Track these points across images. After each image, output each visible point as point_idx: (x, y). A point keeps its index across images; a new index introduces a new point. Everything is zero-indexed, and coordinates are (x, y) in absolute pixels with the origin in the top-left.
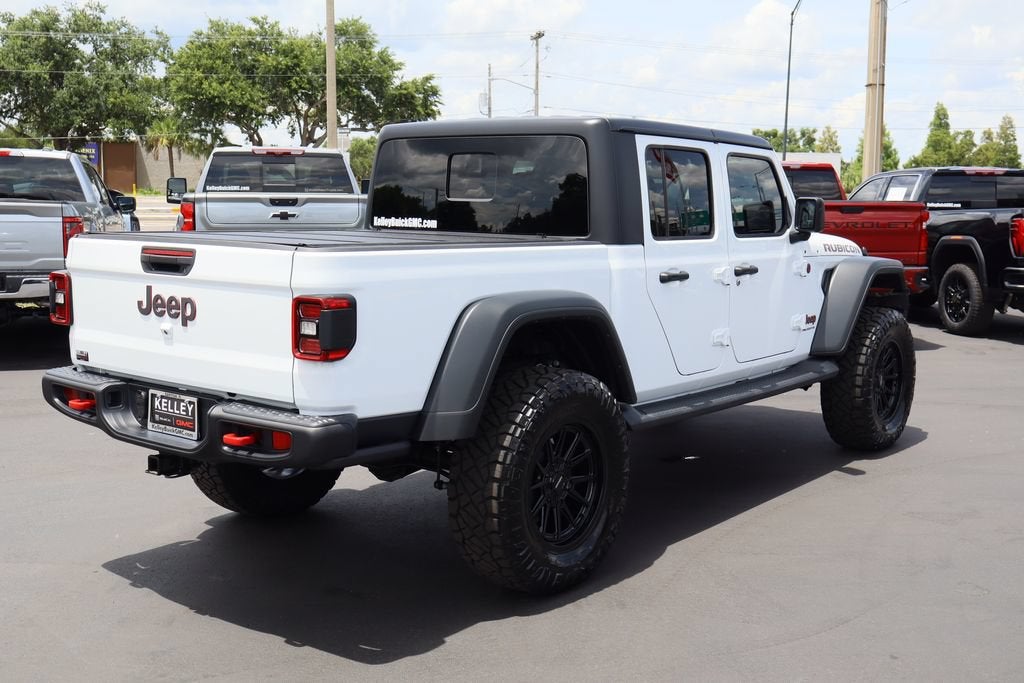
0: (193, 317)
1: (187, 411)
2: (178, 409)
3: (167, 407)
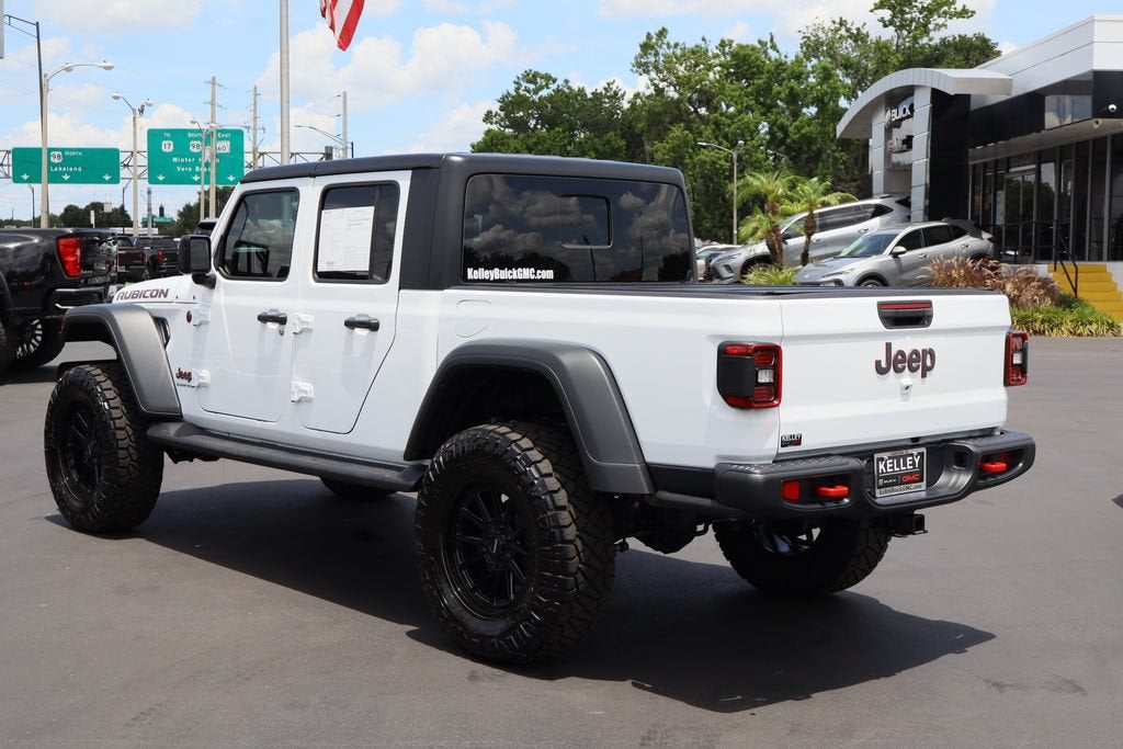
0: (932, 366)
1: (914, 464)
2: (905, 465)
3: (893, 468)
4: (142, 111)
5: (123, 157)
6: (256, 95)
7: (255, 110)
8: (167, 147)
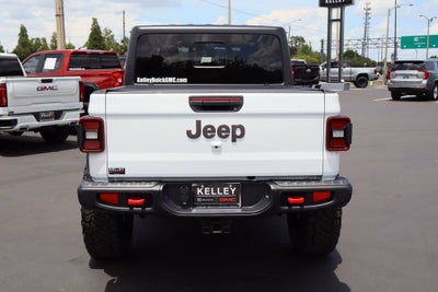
0: (242, 135)
1: (230, 192)
2: (221, 192)
3: (210, 192)
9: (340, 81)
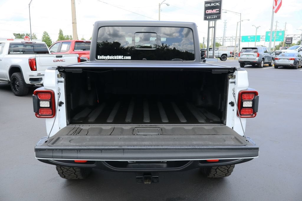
4: (258, 28)
5: (261, 37)
6: (286, 24)
7: (285, 27)
8: (269, 35)
9: (213, 58)
